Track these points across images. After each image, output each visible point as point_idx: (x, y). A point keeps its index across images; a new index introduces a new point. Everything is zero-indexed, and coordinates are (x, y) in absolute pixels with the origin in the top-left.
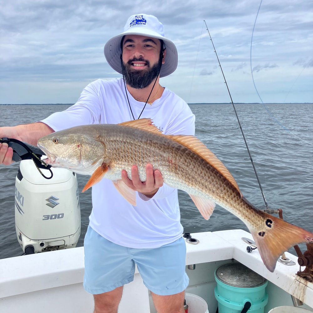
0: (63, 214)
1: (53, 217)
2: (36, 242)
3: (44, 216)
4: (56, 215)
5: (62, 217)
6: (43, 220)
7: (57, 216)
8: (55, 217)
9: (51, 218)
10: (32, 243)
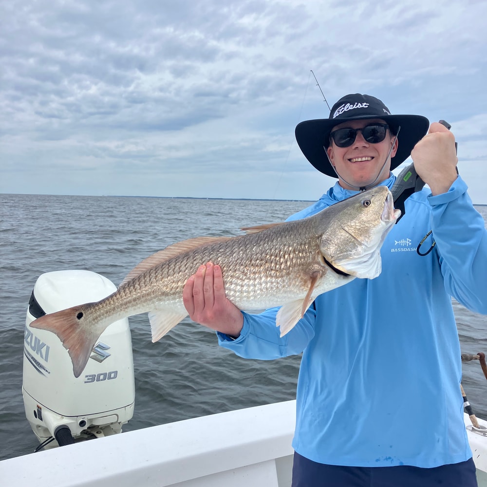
0: (116, 373)
1: (102, 377)
2: (73, 420)
3: (87, 376)
4: (105, 375)
5: (115, 377)
6: (85, 382)
7: (108, 376)
8: (104, 377)
9: (98, 380)
10: (65, 421)
